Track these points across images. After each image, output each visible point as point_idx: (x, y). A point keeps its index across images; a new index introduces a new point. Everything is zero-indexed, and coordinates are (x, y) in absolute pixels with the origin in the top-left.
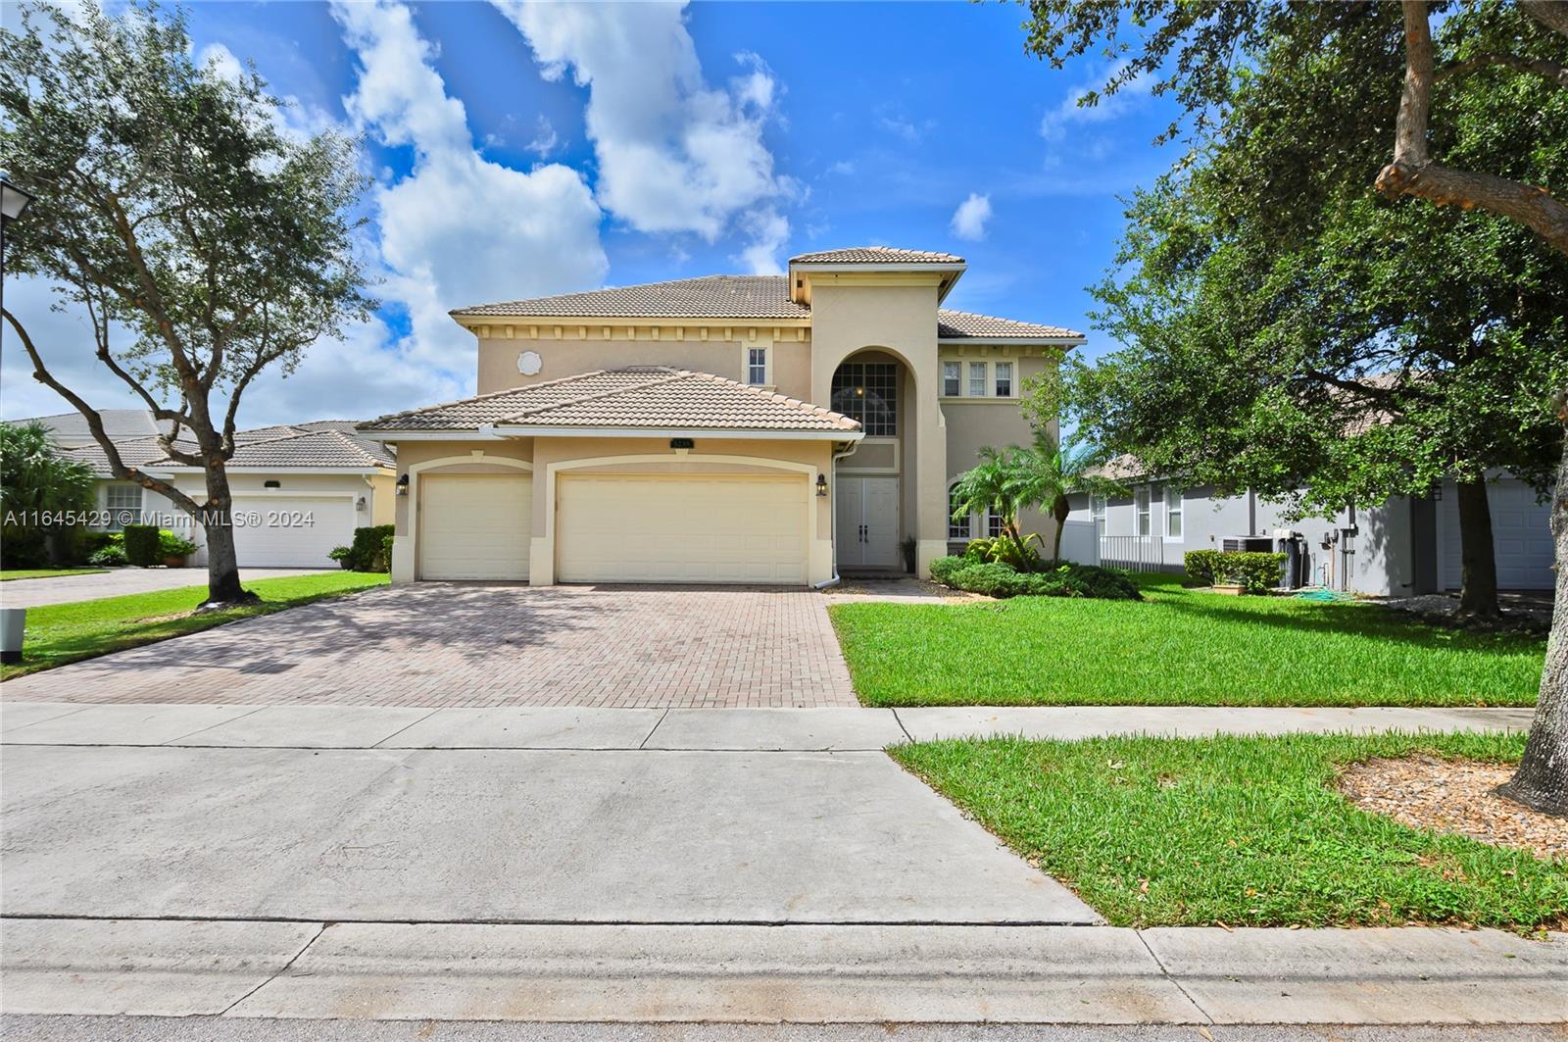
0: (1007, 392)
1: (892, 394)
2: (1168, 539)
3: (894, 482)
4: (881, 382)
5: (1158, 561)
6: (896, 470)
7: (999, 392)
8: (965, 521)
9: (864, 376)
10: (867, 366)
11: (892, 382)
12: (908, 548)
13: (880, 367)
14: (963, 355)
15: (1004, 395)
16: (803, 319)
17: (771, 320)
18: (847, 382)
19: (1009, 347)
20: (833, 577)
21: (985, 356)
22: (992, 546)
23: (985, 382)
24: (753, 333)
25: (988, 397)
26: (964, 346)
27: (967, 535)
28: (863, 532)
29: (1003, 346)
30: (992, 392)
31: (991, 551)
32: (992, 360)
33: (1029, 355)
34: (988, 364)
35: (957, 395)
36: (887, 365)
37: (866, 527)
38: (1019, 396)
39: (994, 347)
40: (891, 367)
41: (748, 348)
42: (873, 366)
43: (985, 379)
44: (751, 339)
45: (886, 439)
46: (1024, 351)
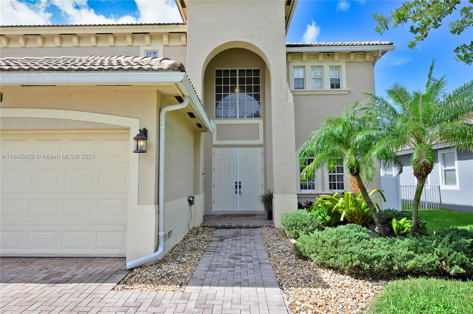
0: (338, 86)
1: (257, 89)
2: (443, 187)
3: (260, 150)
4: (249, 81)
5: (437, 201)
6: (261, 141)
7: (332, 86)
8: (311, 178)
9: (238, 77)
10: (240, 71)
11: (257, 81)
12: (268, 200)
13: (249, 71)
14: (306, 61)
15: (336, 88)
16: (183, 25)
17: (159, 26)
18: (226, 81)
19: (339, 54)
20: (156, 250)
21: (321, 62)
22: (338, 202)
23: (323, 79)
24: (147, 38)
25: (324, 90)
26: (306, 54)
27: (314, 188)
28: (238, 186)
29: (335, 53)
30: (328, 86)
31: (337, 206)
32: (327, 64)
33: (353, 60)
34: (324, 67)
35: (303, 89)
36: (254, 70)
37: (240, 183)
38: (347, 88)
39: (328, 55)
40: (257, 72)
41: (145, 51)
42: (244, 71)
43: (322, 77)
44: (147, 43)
45: (253, 120)
46: (349, 58)
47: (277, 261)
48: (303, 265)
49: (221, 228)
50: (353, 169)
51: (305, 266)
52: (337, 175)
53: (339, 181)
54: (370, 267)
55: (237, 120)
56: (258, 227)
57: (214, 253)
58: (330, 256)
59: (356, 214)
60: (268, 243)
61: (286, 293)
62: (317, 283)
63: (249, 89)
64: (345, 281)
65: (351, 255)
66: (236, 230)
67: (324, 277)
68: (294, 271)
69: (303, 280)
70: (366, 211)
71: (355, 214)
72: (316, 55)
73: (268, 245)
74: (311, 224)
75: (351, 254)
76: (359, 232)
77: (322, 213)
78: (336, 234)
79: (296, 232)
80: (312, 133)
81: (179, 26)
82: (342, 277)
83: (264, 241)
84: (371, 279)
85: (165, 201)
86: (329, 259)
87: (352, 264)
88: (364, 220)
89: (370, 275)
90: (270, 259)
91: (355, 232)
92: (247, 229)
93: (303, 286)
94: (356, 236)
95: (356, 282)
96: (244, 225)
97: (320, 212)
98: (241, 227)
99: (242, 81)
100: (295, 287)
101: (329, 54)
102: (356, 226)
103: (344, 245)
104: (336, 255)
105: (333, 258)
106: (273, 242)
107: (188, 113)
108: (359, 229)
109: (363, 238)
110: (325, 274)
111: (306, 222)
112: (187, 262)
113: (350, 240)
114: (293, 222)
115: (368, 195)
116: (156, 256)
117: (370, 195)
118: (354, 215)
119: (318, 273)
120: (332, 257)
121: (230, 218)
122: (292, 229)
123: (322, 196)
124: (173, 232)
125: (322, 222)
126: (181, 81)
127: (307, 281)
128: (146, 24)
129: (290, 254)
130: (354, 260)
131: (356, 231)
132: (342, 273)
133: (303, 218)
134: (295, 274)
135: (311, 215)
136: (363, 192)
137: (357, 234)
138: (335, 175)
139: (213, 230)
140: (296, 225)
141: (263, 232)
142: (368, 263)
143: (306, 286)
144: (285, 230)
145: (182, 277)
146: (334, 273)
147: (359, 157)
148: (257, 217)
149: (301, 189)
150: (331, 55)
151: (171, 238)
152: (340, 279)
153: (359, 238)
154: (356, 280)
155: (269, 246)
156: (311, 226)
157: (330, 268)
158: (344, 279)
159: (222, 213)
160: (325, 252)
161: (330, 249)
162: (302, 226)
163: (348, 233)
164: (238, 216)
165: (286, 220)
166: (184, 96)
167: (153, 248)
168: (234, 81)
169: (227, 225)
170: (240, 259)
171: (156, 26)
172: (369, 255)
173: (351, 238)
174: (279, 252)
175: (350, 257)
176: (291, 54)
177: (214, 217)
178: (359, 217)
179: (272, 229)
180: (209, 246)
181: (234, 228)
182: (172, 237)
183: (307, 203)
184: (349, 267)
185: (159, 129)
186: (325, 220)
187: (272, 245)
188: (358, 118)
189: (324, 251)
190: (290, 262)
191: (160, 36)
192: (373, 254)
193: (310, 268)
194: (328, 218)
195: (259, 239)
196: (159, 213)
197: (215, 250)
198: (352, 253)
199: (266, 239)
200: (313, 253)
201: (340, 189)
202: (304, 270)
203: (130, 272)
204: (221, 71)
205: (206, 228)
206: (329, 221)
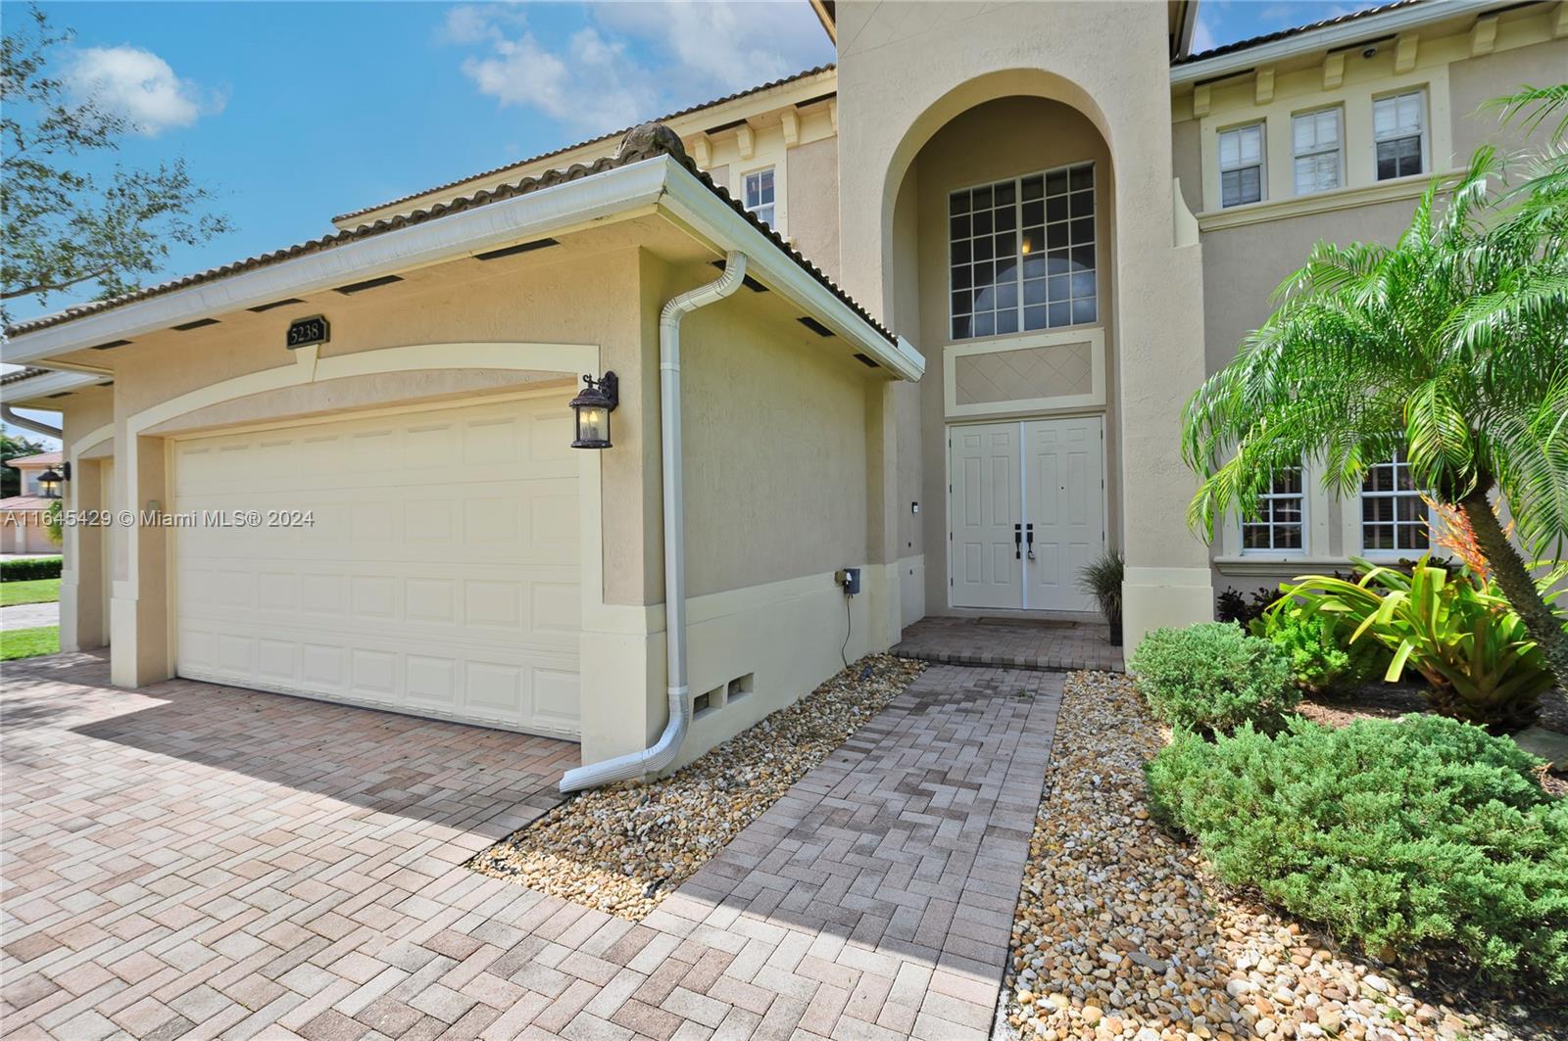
0: (1413, 167)
1: (1084, 231)
3: (1096, 424)
4: (1059, 208)
6: (1096, 397)
7: (1385, 171)
9: (1019, 204)
10: (1025, 183)
11: (1084, 204)
12: (1109, 582)
13: (1056, 179)
14: (1271, 97)
15: (1402, 175)
16: (829, 71)
17: (767, 92)
18: (983, 224)
19: (1416, 38)
20: (654, 740)
21: (1337, 87)
22: (1376, 606)
23: (1341, 151)
24: (743, 136)
25: (1351, 187)
26: (1270, 73)
27: (1296, 542)
28: (1024, 536)
29: (1398, 41)
30: (1363, 171)
31: (1374, 622)
32: (1358, 92)
33: (1489, 49)
34: (1348, 105)
35: (1259, 200)
36: (1074, 172)
37: (1030, 527)
38: (1454, 167)
39: (1368, 55)
40: (1083, 175)
41: (742, 175)
42: (1038, 180)
43: (1341, 146)
44: (744, 153)
45: (1071, 333)
46: (1469, 43)
47: (1062, 828)
48: (1160, 874)
49: (948, 663)
50: (1457, 475)
51: (1166, 877)
52: (1399, 498)
53: (1409, 520)
54: (1521, 959)
55: (1017, 339)
56: (1066, 670)
57: (864, 755)
58: (1290, 862)
59: (1470, 659)
60: (1071, 736)
61: (1018, 1023)
62: (1189, 998)
63: (1058, 236)
64: (1352, 1011)
65: (1404, 883)
66: (988, 674)
67: (1242, 963)
68: (1107, 901)
69: (1125, 964)
70: (1521, 651)
71: (1465, 658)
72: (1312, 66)
73: (1064, 744)
74: (1253, 681)
75: (1402, 875)
76: (1468, 759)
77: (1312, 638)
78: (1335, 760)
79: (1184, 705)
80: (1250, 339)
81: (821, 76)
82: (1344, 974)
83: (1060, 727)
84: (1521, 1013)
85: (687, 592)
86: (1282, 874)
87: (1409, 929)
88: (1514, 684)
89: (1522, 987)
90: (1040, 812)
91: (1446, 759)
92: (1028, 673)
93: (1114, 998)
94: (1446, 782)
95: (1426, 1022)
96: (1020, 659)
97: (1303, 634)
98: (1008, 666)
99: (1032, 214)
100: (1070, 996)
101: (1372, 51)
102: (1452, 729)
103: (1372, 819)
104: (1320, 863)
105: (1303, 875)
106: (1091, 733)
107: (799, 320)
108: (1473, 747)
109: (1490, 795)
110: (1252, 942)
111: (1231, 673)
112: (752, 783)
113: (1412, 796)
114: (1176, 668)
115: (1533, 588)
116: (644, 762)
117: (1541, 589)
118: (1462, 661)
119: (1219, 929)
120: (1301, 869)
121: (991, 631)
122: (1170, 696)
123: (1304, 581)
124: (755, 676)
125: (1310, 671)
126: (661, 189)
127: (1147, 970)
128: (735, 97)
129: (1131, 799)
130: (1420, 909)
131: (1449, 754)
132: (1353, 952)
133: (1219, 659)
134: (1107, 917)
135: (1256, 646)
136: (1507, 577)
137: (1454, 769)
138: (1390, 499)
139: (921, 669)
140: (1186, 681)
141: (1078, 688)
142: (1512, 939)
143: (1129, 1000)
144: (1147, 694)
145: (686, 849)
146: (1302, 943)
147: (1487, 419)
148: (1079, 632)
149: (1245, 547)
150: (1380, 50)
151: (751, 694)
152: (1327, 993)
153: (1467, 789)
154: (1426, 1011)
155: (1065, 752)
156: (1250, 689)
157: (1281, 912)
158: (1353, 992)
159: (977, 614)
160: (1265, 840)
161: (1293, 833)
162: (1212, 687)
163: (1401, 761)
164: (1021, 627)
165: (1150, 661)
166: (725, 253)
167: (641, 734)
168: (1007, 219)
169: (966, 654)
170: (931, 794)
171: (761, 94)
172: (1516, 896)
173: (1418, 790)
174: (1093, 783)
175: (1397, 890)
176: (1208, 87)
177: (949, 624)
178: (1486, 671)
179: (1112, 678)
180: (868, 725)
181: (989, 665)
182: (751, 691)
183: (1260, 594)
184: (1388, 939)
185: (660, 371)
186: (1323, 664)
187: (1079, 748)
188: (1481, 232)
189: (1261, 832)
190: (1112, 845)
191: (774, 121)
192: (1545, 899)
193: (1185, 895)
194: (1337, 660)
195: (1046, 716)
196: (666, 630)
197: (871, 746)
198: (1414, 871)
199: (1072, 717)
200: (1210, 827)
201: (1409, 548)
202: (1156, 898)
203: (564, 803)
204: (966, 195)
205: (902, 660)
206: (1339, 669)
